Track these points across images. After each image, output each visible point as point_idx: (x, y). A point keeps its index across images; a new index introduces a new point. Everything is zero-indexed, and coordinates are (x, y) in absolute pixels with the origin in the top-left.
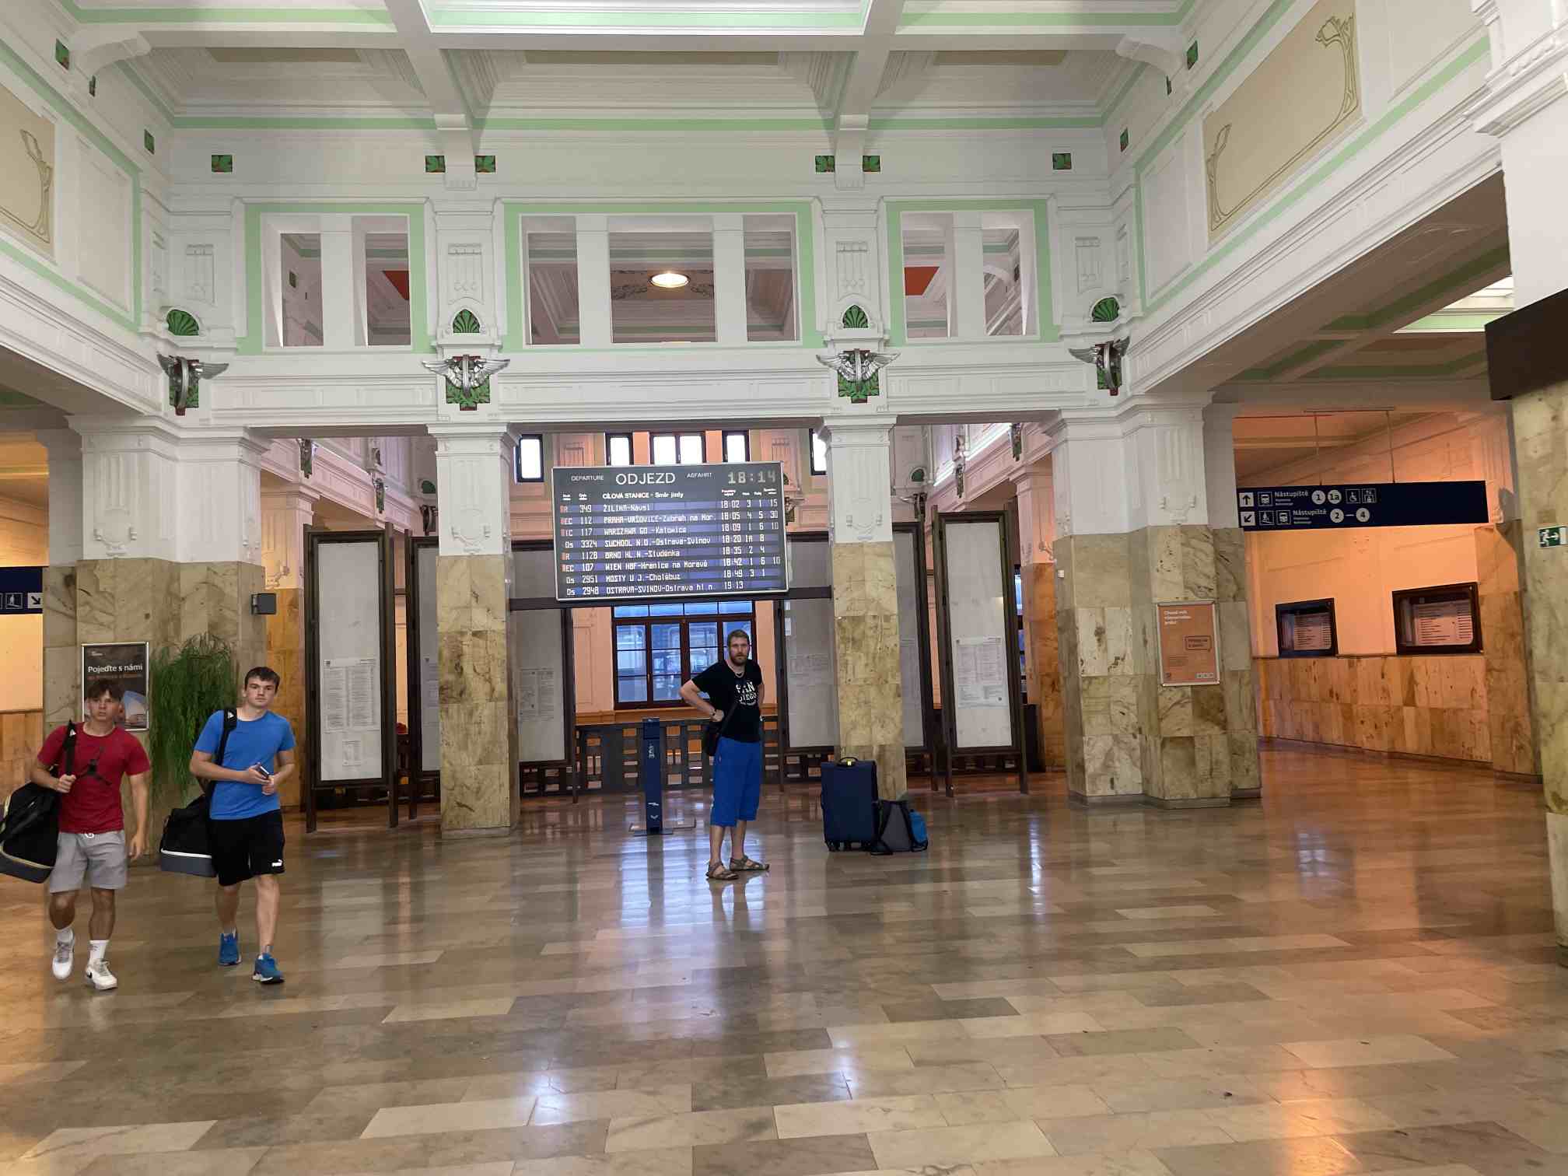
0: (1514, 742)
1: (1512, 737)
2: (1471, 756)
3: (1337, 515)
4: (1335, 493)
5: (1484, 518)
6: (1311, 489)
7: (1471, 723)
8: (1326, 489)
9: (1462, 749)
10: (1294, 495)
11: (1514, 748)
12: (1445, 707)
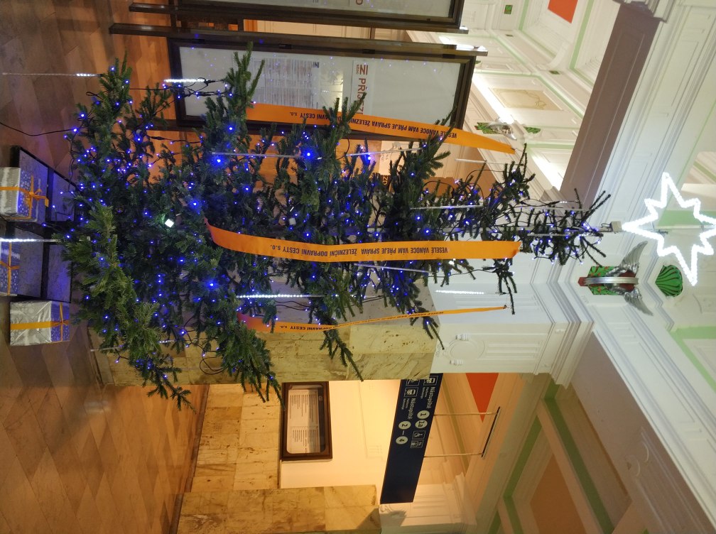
0: (205, 517)
1: (209, 515)
2: (203, 444)
3: (405, 425)
4: (425, 424)
5: (384, 501)
6: (432, 411)
7: (228, 446)
8: (429, 420)
9: (209, 436)
10: (430, 400)
11: (200, 517)
12: (242, 421)
